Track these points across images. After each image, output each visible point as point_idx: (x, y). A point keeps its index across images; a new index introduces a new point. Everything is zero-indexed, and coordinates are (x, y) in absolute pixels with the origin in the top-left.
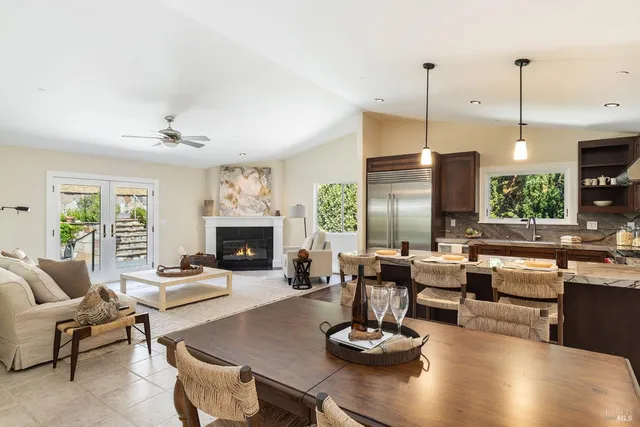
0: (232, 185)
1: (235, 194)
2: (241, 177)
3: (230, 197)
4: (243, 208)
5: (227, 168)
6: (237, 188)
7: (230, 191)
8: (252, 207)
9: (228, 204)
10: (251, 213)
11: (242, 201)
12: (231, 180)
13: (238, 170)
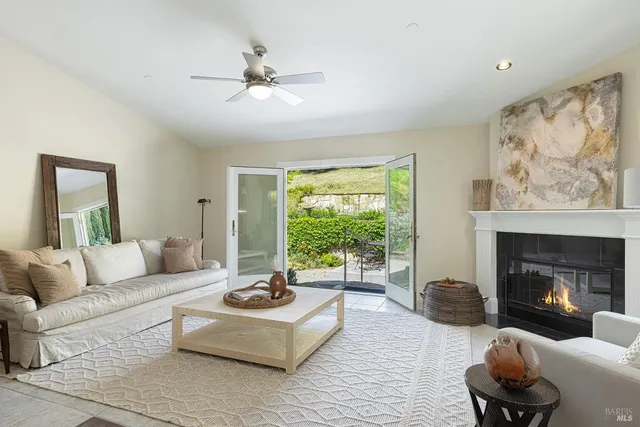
0: (520, 144)
1: (525, 162)
2: (540, 123)
3: (514, 170)
4: (540, 192)
5: (513, 111)
6: (530, 147)
7: (517, 155)
8: (561, 187)
9: (510, 184)
10: (557, 201)
11: (538, 175)
12: (519, 132)
13: (535, 107)
